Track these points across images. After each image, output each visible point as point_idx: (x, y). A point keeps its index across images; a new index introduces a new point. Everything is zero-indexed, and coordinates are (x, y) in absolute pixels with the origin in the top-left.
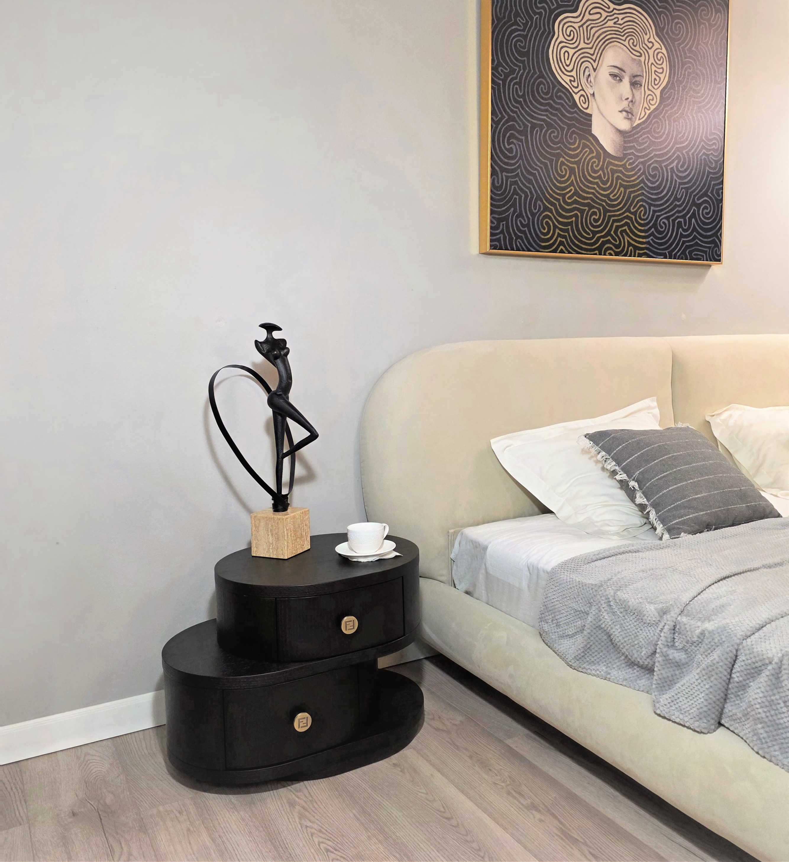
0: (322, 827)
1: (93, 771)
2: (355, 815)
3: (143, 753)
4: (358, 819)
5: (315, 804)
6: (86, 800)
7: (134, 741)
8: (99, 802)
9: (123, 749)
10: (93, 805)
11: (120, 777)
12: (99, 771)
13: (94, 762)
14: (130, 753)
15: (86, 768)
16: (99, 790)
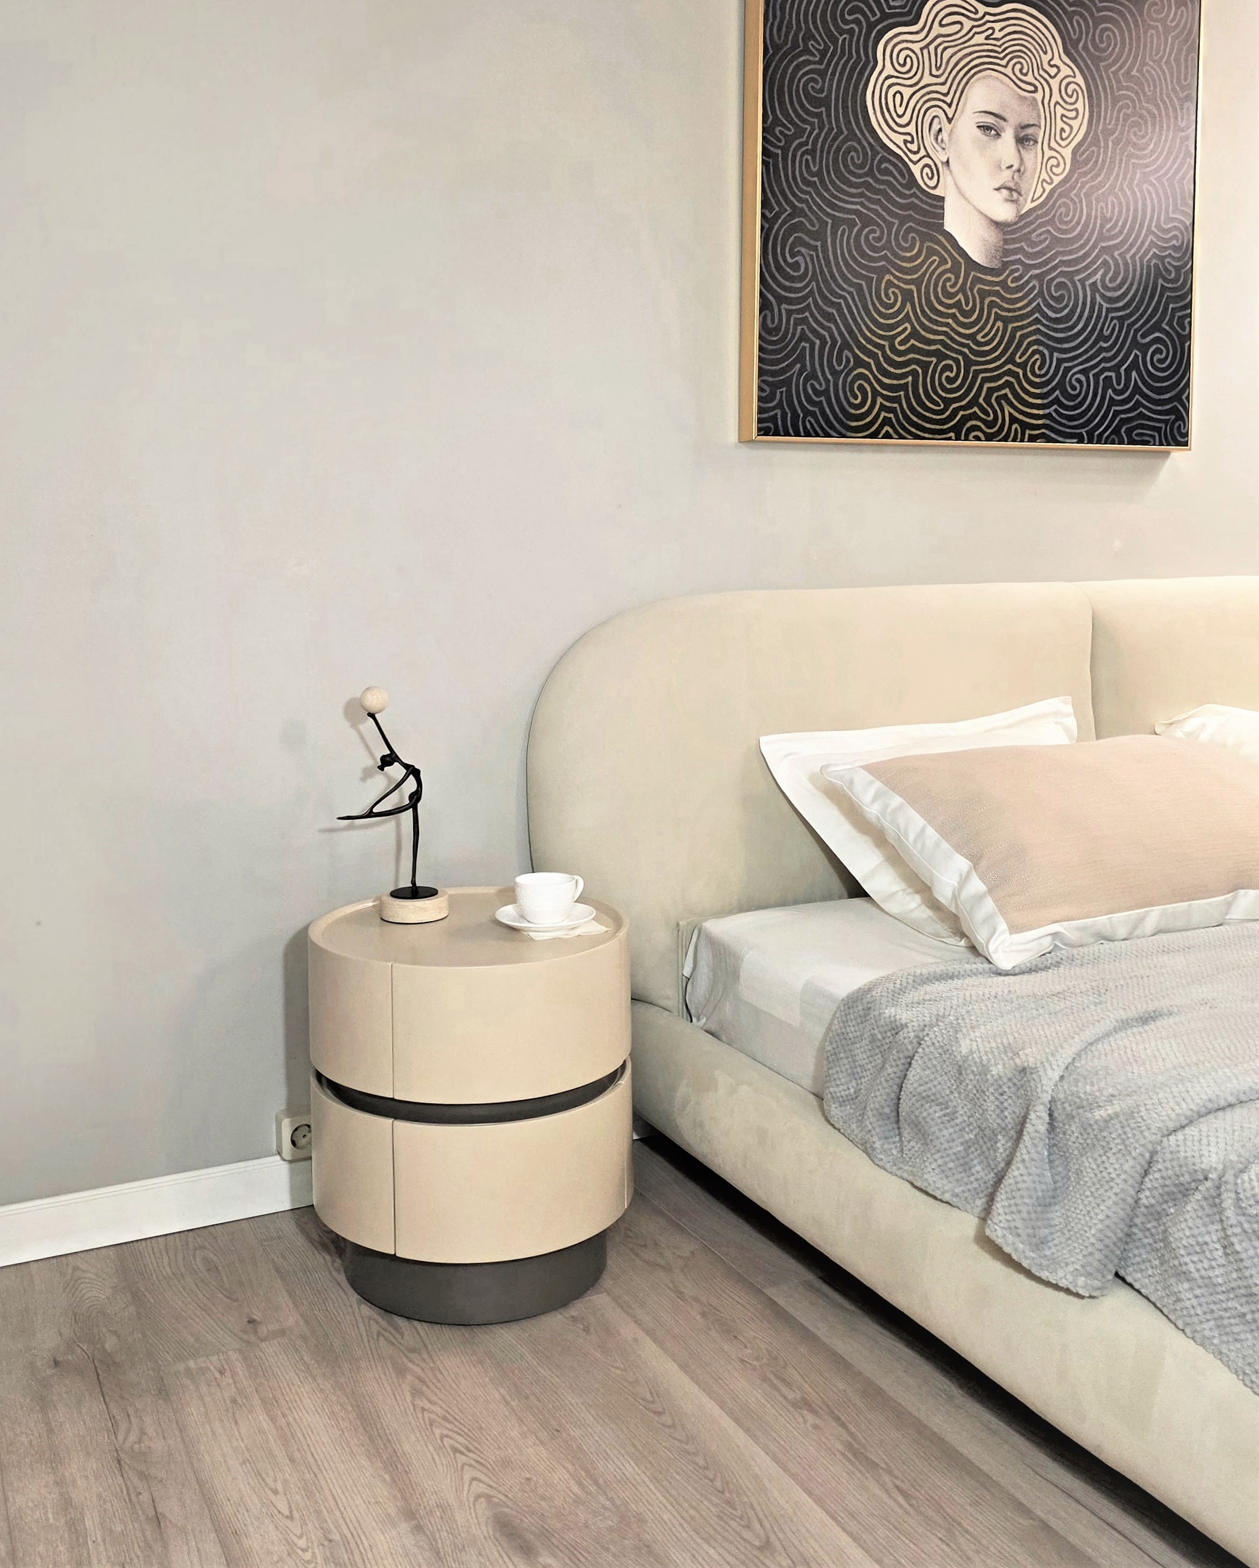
0: (449, 1413)
1: (86, 1297)
2: (503, 1397)
3: (164, 1273)
4: (507, 1403)
5: (437, 1373)
6: (75, 1343)
7: (151, 1252)
8: (95, 1347)
9: (133, 1264)
10: (86, 1351)
11: (127, 1309)
12: (96, 1297)
13: (88, 1283)
14: (144, 1271)
15: (75, 1292)
16: (95, 1327)
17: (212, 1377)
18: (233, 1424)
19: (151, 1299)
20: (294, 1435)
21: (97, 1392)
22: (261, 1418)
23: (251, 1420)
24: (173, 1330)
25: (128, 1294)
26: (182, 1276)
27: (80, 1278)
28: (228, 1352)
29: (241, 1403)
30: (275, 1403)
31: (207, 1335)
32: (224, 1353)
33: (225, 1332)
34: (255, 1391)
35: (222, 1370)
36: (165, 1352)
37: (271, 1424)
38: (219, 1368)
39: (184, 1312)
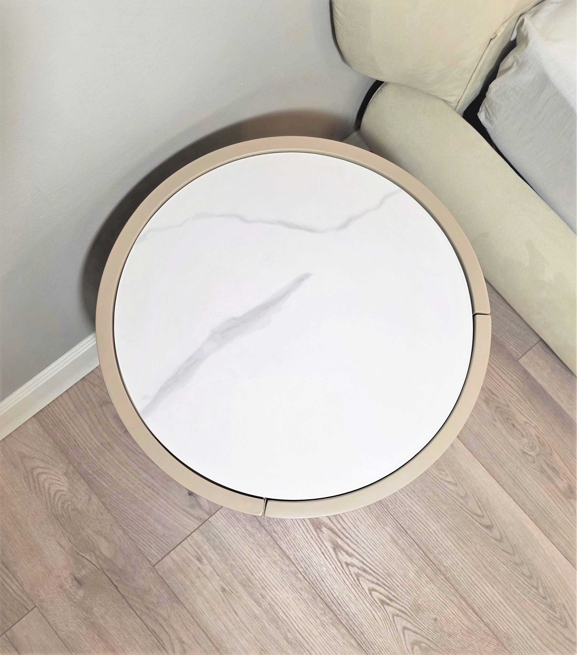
0: (364, 564)
6: (78, 554)
7: (68, 419)
8: (95, 554)
9: (64, 439)
10: (92, 561)
11: (92, 500)
12: (59, 491)
13: (43, 473)
14: (77, 446)
15: (40, 488)
16: (81, 530)
17: (196, 567)
18: (235, 615)
19: (103, 483)
20: (279, 616)
21: (126, 606)
22: (250, 604)
23: (245, 608)
24: (140, 519)
25: (82, 481)
26: (110, 445)
27: (33, 469)
28: (192, 535)
29: (229, 590)
30: (251, 585)
31: (167, 518)
32: (190, 536)
33: (179, 511)
34: (231, 575)
35: (199, 557)
36: (148, 547)
37: (259, 608)
38: (196, 556)
39: (136, 493)
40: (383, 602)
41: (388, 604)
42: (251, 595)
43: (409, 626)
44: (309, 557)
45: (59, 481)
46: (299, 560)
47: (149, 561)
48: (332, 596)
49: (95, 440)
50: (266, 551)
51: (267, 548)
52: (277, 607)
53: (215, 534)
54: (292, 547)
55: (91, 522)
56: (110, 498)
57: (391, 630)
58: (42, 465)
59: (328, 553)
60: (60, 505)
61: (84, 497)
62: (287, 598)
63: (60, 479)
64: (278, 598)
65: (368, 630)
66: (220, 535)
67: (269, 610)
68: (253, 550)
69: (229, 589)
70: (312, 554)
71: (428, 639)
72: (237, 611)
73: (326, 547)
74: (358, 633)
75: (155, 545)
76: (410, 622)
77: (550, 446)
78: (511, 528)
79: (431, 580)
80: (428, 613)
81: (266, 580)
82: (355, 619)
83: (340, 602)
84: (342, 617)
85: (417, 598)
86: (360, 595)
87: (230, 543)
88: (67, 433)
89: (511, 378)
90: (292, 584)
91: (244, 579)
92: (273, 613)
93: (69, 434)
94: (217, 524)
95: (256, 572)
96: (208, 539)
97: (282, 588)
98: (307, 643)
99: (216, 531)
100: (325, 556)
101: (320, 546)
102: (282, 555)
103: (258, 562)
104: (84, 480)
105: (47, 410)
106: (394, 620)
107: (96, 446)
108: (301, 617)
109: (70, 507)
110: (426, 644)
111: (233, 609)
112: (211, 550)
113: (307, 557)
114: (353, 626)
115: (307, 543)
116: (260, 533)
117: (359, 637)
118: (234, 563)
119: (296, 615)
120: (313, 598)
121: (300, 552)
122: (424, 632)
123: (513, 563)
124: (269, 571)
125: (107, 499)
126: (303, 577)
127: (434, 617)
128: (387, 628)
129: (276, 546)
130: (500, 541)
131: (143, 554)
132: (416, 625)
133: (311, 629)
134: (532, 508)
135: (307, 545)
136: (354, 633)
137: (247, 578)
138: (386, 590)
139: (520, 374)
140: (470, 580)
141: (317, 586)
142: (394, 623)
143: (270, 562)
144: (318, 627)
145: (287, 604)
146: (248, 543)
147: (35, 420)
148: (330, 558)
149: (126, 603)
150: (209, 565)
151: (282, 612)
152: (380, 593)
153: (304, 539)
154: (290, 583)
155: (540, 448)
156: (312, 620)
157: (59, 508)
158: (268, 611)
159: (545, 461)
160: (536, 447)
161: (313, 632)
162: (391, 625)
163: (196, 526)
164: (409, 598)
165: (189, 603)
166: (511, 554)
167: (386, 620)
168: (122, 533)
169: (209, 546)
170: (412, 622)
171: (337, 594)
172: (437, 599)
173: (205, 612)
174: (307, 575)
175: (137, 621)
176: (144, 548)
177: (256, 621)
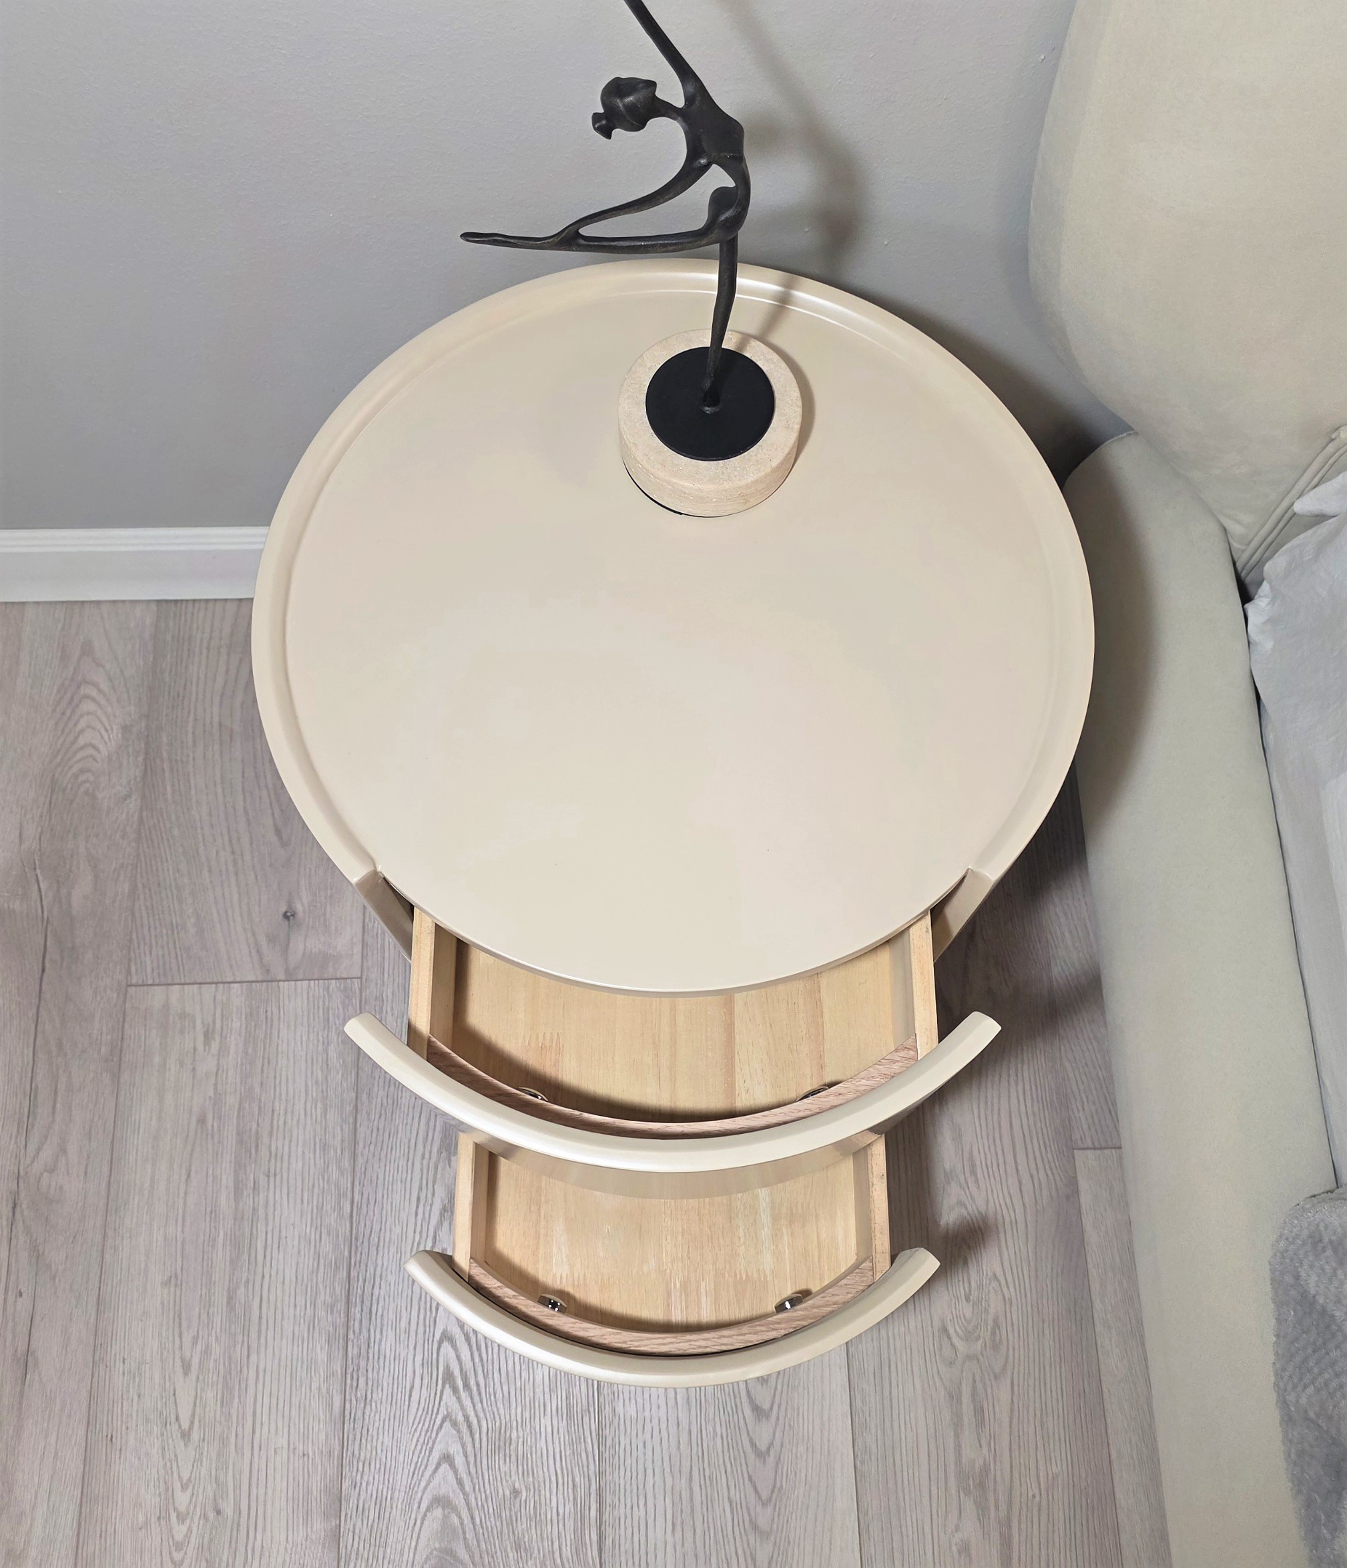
6: (35, 869)
7: (205, 644)
8: (58, 891)
9: (171, 671)
10: (43, 899)
11: (128, 801)
12: (94, 747)
13: (93, 700)
14: (181, 698)
15: (70, 718)
16: (71, 836)
17: (191, 1045)
18: (184, 1178)
19: (169, 788)
20: (253, 1242)
21: (31, 1015)
22: (224, 1181)
23: (210, 1179)
24: (175, 892)
25: (141, 759)
26: (231, 737)
27: (85, 682)
28: (232, 985)
29: (210, 1128)
30: (253, 1150)
31: (218, 925)
32: (226, 985)
33: (245, 929)
34: (237, 1106)
35: (210, 1031)
36: (147, 948)
37: (232, 1201)
38: (208, 1025)
39: (205, 845)
40: (448, 1377)
41: (455, 1390)
42: (239, 1167)
43: (459, 1460)
44: (390, 1187)
45: (107, 731)
46: (368, 1175)
47: (129, 972)
48: (370, 1289)
49: (216, 710)
50: (328, 1116)
51: (333, 1111)
52: (261, 1226)
53: (269, 1014)
54: (376, 1145)
55: (97, 835)
56: (159, 822)
57: (421, 1440)
58: (105, 686)
59: (428, 1208)
60: (75, 770)
61: (121, 785)
62: (293, 1225)
63: (112, 729)
64: (277, 1212)
65: (381, 1403)
66: (275, 1023)
67: (246, 1217)
68: (307, 1095)
69: (213, 1126)
70: (398, 1186)
71: (472, 1518)
72: (193, 1174)
73: (433, 1194)
74: (359, 1393)
75: (161, 953)
76: (466, 1457)
77: (1006, 1362)
78: (802, 1449)
79: (569, 1416)
80: (514, 1468)
81: (285, 1164)
82: (376, 1364)
83: (374, 1312)
84: (355, 1341)
85: (514, 1424)
86: (421, 1329)
87: (280, 1049)
88: (184, 665)
89: (1035, 1173)
90: (320, 1208)
91: (251, 1129)
92: (247, 1231)
93: (186, 667)
94: (286, 1002)
95: (281, 1136)
96: (251, 1014)
97: (299, 1201)
98: (259, 1332)
99: (275, 1010)
100: (417, 1207)
101: (424, 1182)
102: (346, 1144)
103: (298, 1121)
104: (145, 760)
105: (186, 608)
106: (441, 1427)
107: (208, 721)
108: (287, 1278)
109: (88, 785)
110: (462, 1524)
111: (190, 1166)
112: (240, 1035)
113: (386, 1182)
114: (360, 1374)
115: (406, 1159)
116: (343, 1076)
117: (354, 1402)
118: (257, 1090)
119: (281, 1268)
120: (336, 1264)
121: (382, 1164)
122: (476, 1499)
123: (751, 1520)
124: (304, 1153)
125: (152, 816)
126: (349, 1211)
127: (517, 1486)
128: (416, 1430)
129: (351, 1120)
130: (761, 1455)
131: (129, 952)
132: (473, 1471)
133: (285, 1314)
134: (874, 1446)
135: (403, 1162)
136: (352, 1386)
137: (257, 1133)
138: (473, 1359)
139: (1058, 1179)
140: (641, 1477)
141: (360, 1249)
142: (437, 1434)
143: (317, 1140)
144: (302, 1321)
145: (283, 1234)
146: (309, 1075)
147: (155, 609)
148: (424, 1218)
149: (34, 1010)
150: (216, 1058)
151: (264, 1242)
152: (458, 1357)
153: (409, 1147)
154: (320, 1205)
155: (985, 1346)
156: (301, 1301)
157: (70, 774)
158: (243, 1218)
159: (974, 1381)
160: (978, 1338)
161: (285, 1322)
162: (427, 1431)
163: (251, 977)
164: (502, 1412)
165: (130, 1094)
166: (760, 1497)
167: (427, 1413)
168: (126, 891)
169: (244, 1027)
170: (472, 1460)
171: (382, 1293)
172: (551, 1458)
173: (141, 1130)
174: (359, 1215)
175: (26, 1052)
176: (139, 944)
177: (208, 1220)
